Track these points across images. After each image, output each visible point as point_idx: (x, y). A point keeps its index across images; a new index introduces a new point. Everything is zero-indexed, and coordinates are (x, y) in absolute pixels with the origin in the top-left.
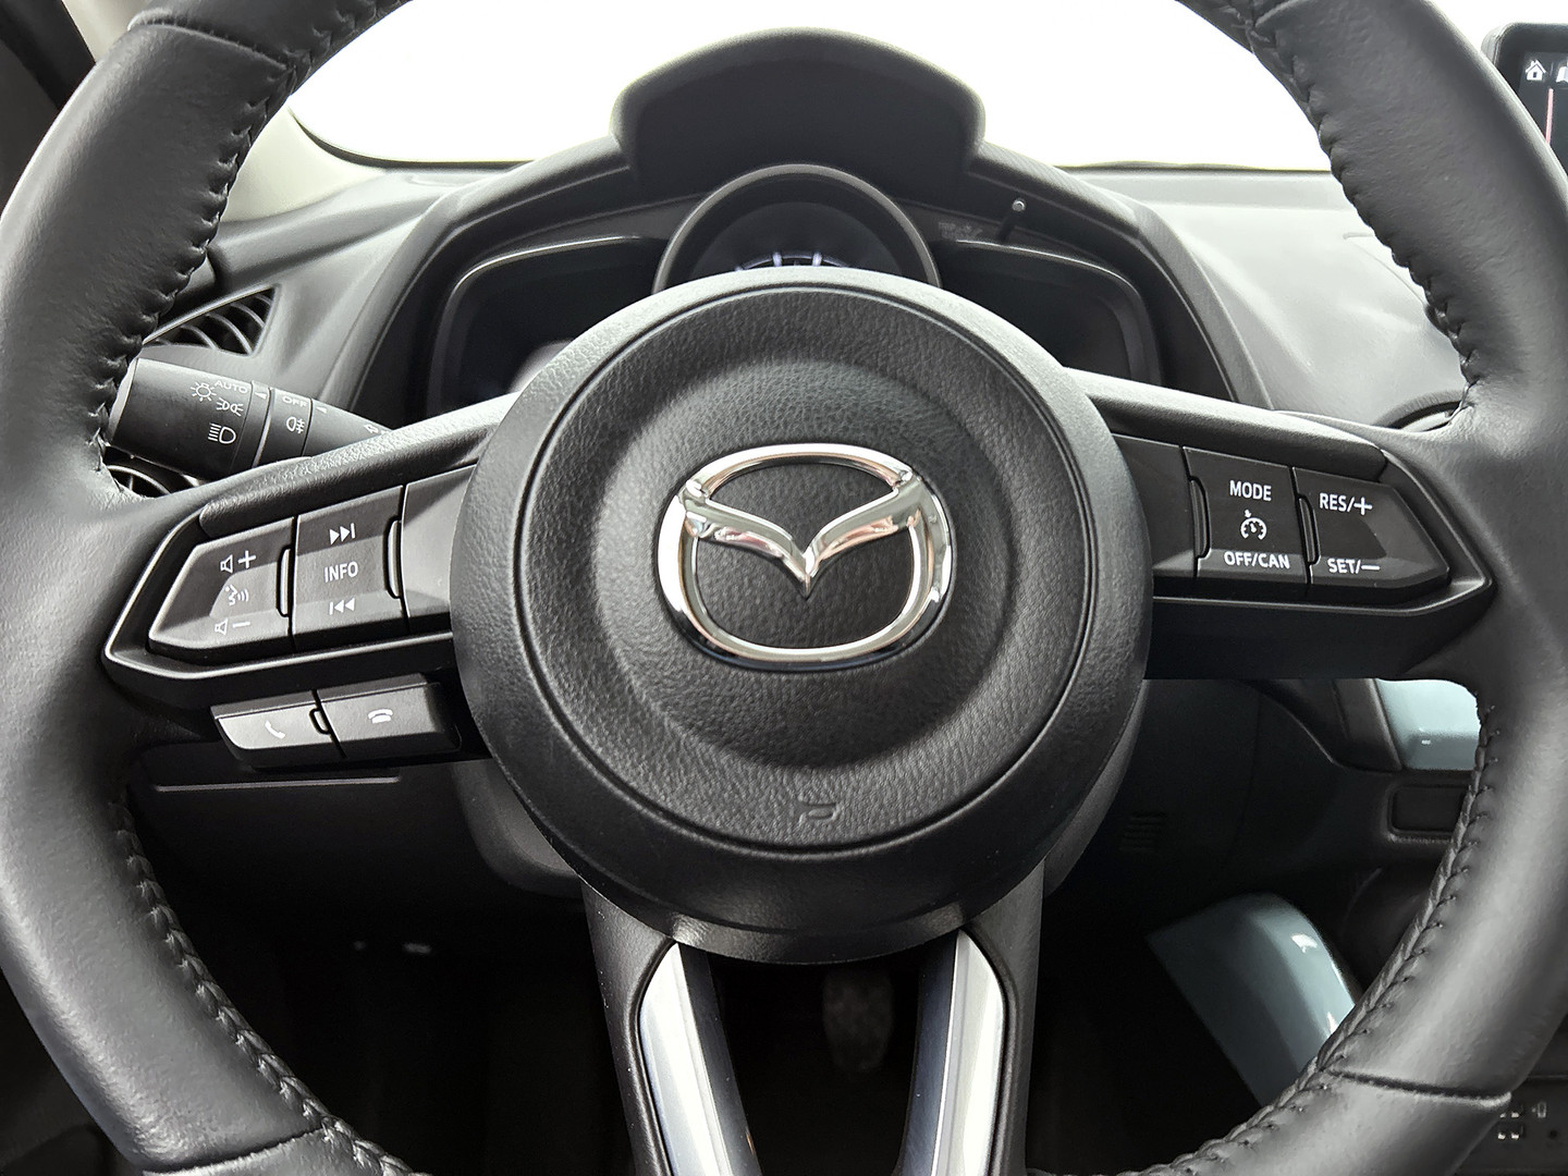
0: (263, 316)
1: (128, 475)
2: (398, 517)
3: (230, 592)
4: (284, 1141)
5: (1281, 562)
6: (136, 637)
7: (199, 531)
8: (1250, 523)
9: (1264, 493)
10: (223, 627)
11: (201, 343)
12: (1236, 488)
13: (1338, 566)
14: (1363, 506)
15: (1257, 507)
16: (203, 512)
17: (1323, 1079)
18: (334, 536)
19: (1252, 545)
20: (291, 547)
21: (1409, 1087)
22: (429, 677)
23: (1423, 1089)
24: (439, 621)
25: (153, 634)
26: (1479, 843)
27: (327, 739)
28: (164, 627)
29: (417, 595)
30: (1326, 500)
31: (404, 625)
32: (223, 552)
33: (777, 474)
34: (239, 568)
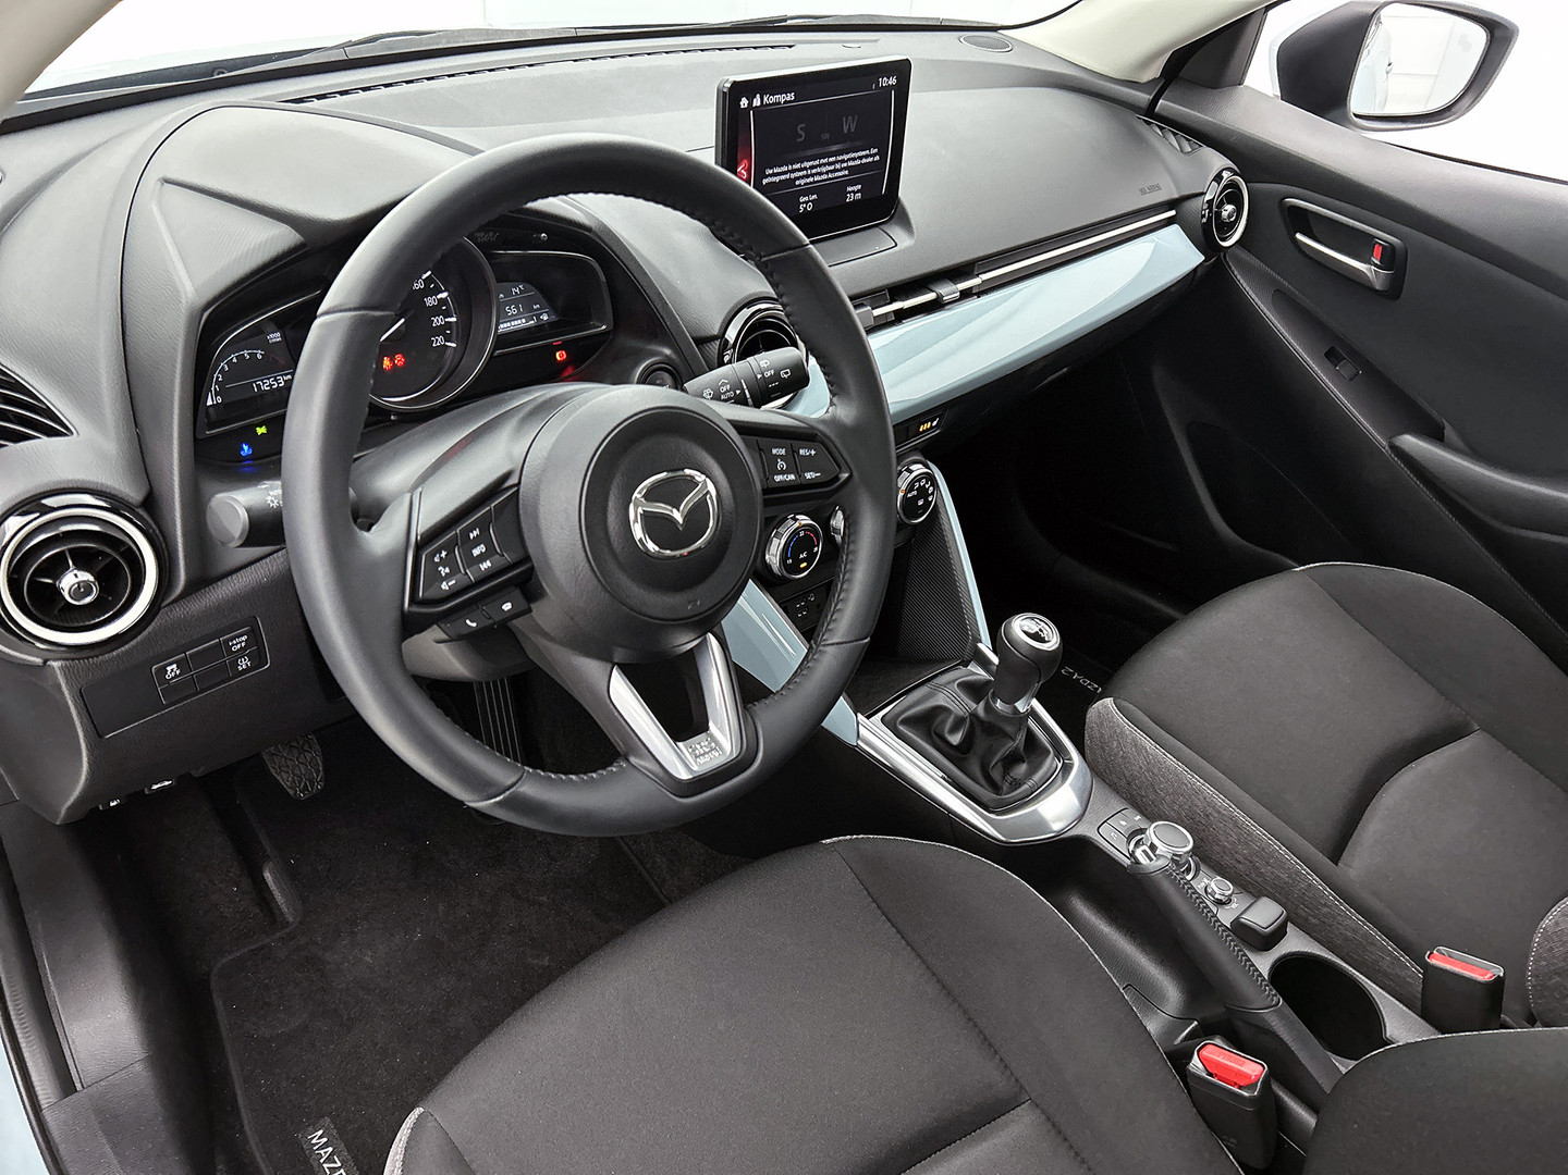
1: (63, 552)
5: (792, 477)
8: (781, 464)
9: (783, 452)
12: (774, 451)
13: (809, 476)
14: (812, 452)
15: (781, 457)
17: (821, 648)
18: (471, 535)
19: (782, 472)
23: (850, 642)
25: (421, 594)
26: (851, 561)
27: (491, 621)
28: (424, 590)
30: (802, 452)
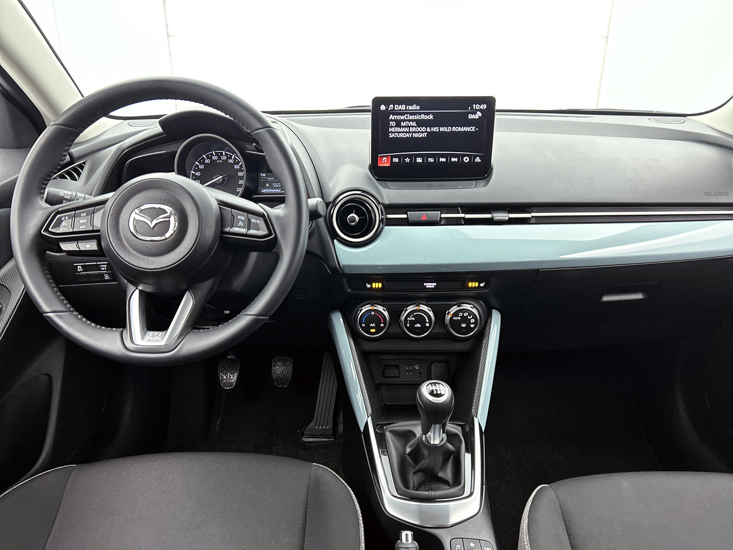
0: (82, 170)
2: (94, 213)
3: (63, 223)
4: (67, 312)
5: (244, 230)
6: (47, 230)
7: (59, 213)
8: (241, 223)
9: (243, 218)
10: (61, 230)
11: (66, 178)
12: (239, 217)
13: (252, 232)
14: (258, 222)
15: (242, 221)
16: (60, 209)
18: (82, 215)
19: (240, 227)
20: (75, 216)
21: (252, 315)
22: (97, 240)
23: (254, 315)
24: (98, 231)
25: (50, 229)
27: (79, 249)
28: (52, 228)
29: (96, 226)
30: (253, 220)
31: (93, 231)
32: (63, 216)
33: (151, 209)
34: (65, 219)
